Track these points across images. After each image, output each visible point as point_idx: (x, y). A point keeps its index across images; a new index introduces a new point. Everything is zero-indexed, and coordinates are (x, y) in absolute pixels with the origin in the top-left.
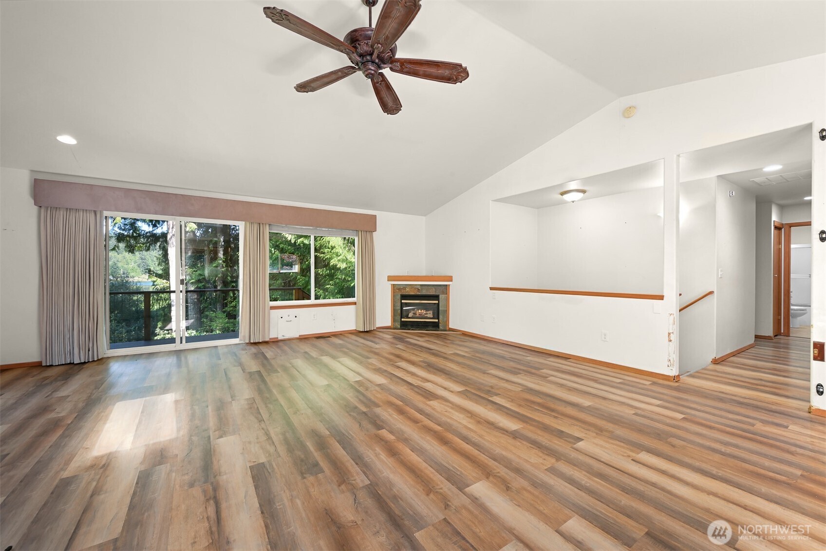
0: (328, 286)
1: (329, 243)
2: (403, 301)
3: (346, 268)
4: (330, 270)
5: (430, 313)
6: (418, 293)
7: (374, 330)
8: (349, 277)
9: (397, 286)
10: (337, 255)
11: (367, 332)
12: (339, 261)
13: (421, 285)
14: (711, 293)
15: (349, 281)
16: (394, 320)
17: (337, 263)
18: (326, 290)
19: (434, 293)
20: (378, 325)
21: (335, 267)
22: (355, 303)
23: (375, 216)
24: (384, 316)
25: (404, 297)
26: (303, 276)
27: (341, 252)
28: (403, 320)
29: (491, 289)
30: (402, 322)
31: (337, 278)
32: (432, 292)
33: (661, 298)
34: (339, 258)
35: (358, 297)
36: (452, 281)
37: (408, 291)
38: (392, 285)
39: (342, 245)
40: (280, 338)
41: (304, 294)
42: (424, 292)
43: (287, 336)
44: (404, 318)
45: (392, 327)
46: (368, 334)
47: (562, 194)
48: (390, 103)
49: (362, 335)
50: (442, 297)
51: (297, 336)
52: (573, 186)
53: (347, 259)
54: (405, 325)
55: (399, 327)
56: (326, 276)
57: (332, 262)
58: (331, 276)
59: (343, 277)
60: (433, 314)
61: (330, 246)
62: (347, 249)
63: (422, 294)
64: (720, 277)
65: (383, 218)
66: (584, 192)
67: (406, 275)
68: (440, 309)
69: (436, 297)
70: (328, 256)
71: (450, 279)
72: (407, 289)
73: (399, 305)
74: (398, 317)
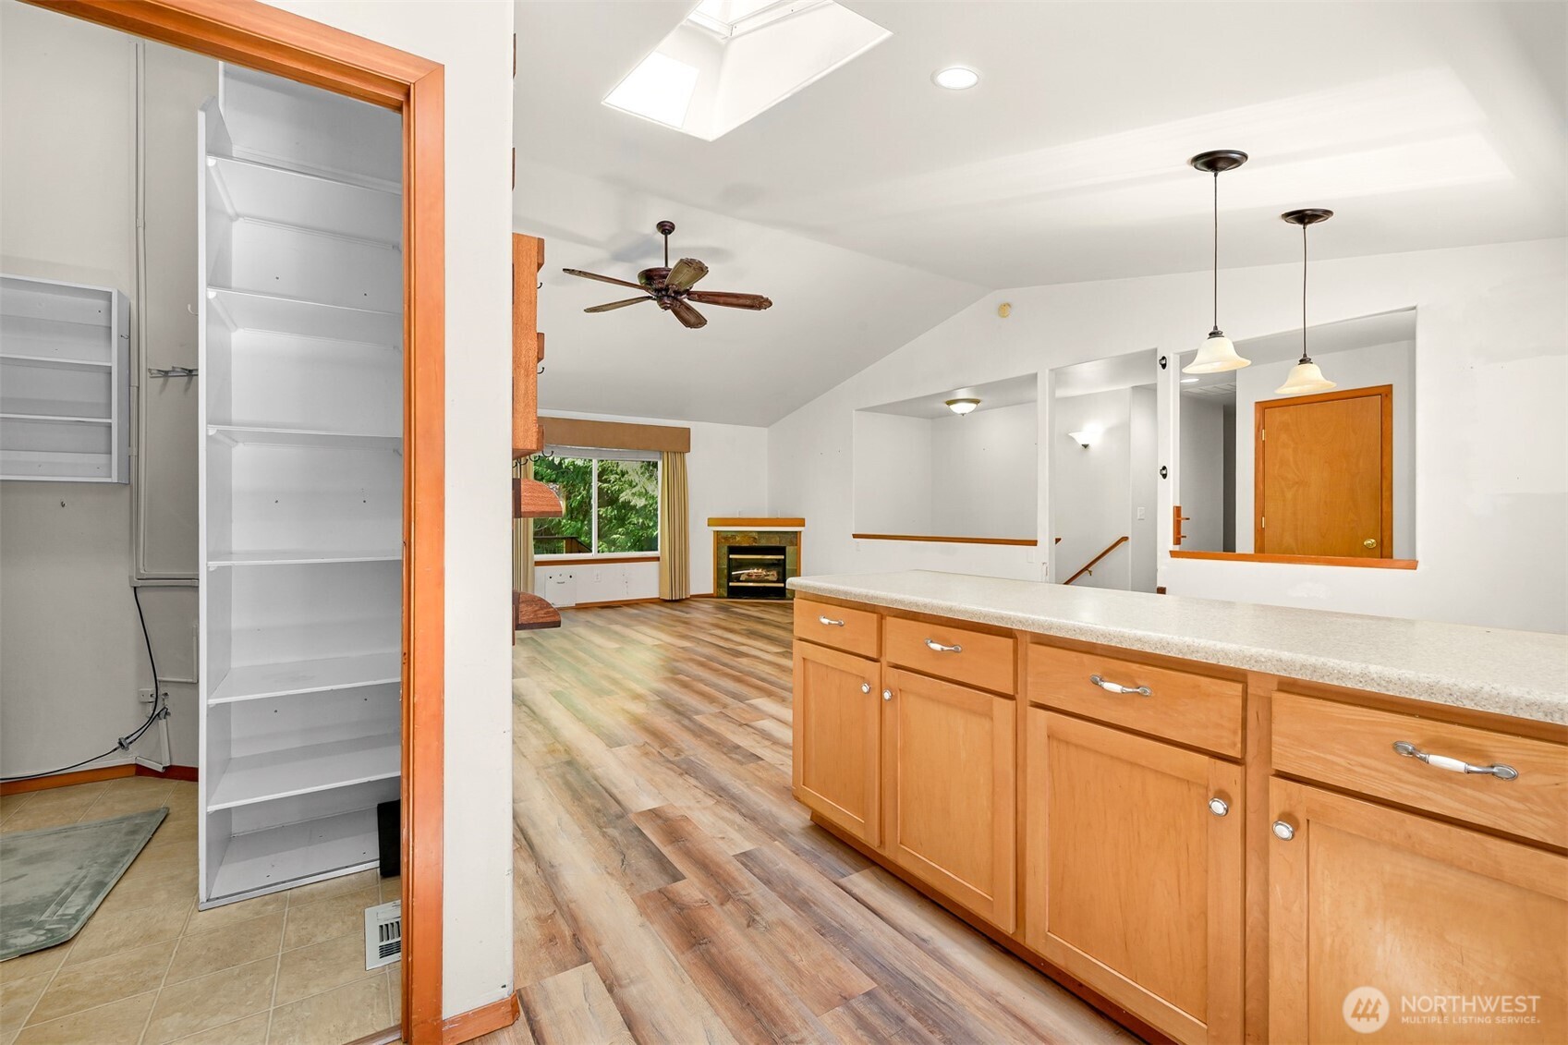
0: (615, 536)
1: (618, 466)
2: (731, 556)
3: (645, 506)
4: (619, 509)
5: (773, 575)
6: (754, 544)
7: (687, 599)
8: (650, 520)
9: (723, 534)
10: (631, 485)
11: (676, 601)
12: (634, 494)
13: (759, 532)
14: (1125, 539)
15: (649, 527)
16: (718, 585)
17: (631, 498)
18: (613, 543)
19: (778, 545)
20: (692, 593)
21: (626, 505)
22: (657, 559)
23: (688, 430)
24: (702, 579)
25: (733, 550)
26: (571, 519)
27: (637, 481)
28: (731, 584)
29: (855, 536)
30: (729, 586)
31: (630, 523)
32: (775, 542)
33: (1034, 543)
34: (634, 490)
35: (663, 549)
36: (804, 526)
37: (738, 541)
38: (714, 531)
39: (638, 468)
41: (578, 545)
42: (763, 543)
44: (731, 581)
45: (715, 595)
46: (677, 604)
47: (950, 403)
48: (692, 319)
49: (669, 604)
50: (789, 550)
51: (573, 603)
52: (962, 394)
53: (647, 492)
54: (735, 593)
55: (726, 595)
56: (611, 518)
57: (623, 497)
58: (622, 520)
59: (641, 521)
60: (778, 574)
61: (619, 471)
62: (647, 475)
63: (760, 545)
64: (1138, 517)
65: (699, 431)
66: (976, 402)
67: (738, 517)
68: (787, 567)
69: (781, 550)
70: (617, 487)
71: (801, 522)
72: (738, 539)
73: (725, 561)
74: (724, 581)
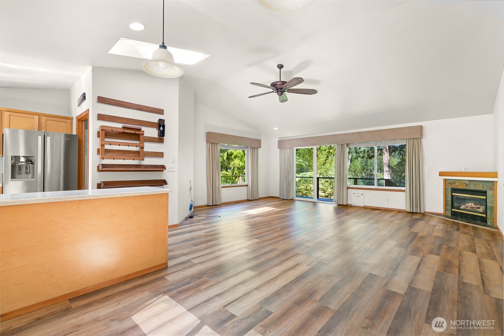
2: (453, 194)
5: (479, 208)
6: (466, 188)
9: (448, 181)
13: (469, 181)
16: (446, 209)
19: (482, 189)
22: (404, 191)
23: (421, 127)
25: (454, 190)
30: (452, 211)
32: (480, 188)
36: (497, 178)
37: (457, 185)
38: (444, 179)
40: (353, 205)
42: (472, 187)
43: (357, 205)
44: (454, 209)
45: (445, 215)
50: (489, 193)
51: (363, 206)
54: (455, 215)
55: (450, 215)
60: (482, 209)
63: (470, 188)
68: (488, 204)
69: (484, 193)
71: (496, 176)
72: (457, 184)
73: (450, 196)
74: (449, 207)
